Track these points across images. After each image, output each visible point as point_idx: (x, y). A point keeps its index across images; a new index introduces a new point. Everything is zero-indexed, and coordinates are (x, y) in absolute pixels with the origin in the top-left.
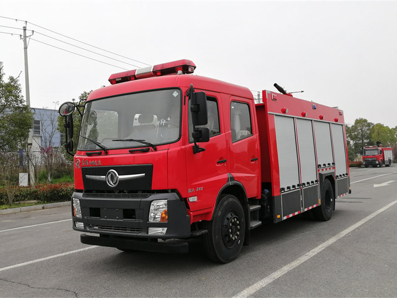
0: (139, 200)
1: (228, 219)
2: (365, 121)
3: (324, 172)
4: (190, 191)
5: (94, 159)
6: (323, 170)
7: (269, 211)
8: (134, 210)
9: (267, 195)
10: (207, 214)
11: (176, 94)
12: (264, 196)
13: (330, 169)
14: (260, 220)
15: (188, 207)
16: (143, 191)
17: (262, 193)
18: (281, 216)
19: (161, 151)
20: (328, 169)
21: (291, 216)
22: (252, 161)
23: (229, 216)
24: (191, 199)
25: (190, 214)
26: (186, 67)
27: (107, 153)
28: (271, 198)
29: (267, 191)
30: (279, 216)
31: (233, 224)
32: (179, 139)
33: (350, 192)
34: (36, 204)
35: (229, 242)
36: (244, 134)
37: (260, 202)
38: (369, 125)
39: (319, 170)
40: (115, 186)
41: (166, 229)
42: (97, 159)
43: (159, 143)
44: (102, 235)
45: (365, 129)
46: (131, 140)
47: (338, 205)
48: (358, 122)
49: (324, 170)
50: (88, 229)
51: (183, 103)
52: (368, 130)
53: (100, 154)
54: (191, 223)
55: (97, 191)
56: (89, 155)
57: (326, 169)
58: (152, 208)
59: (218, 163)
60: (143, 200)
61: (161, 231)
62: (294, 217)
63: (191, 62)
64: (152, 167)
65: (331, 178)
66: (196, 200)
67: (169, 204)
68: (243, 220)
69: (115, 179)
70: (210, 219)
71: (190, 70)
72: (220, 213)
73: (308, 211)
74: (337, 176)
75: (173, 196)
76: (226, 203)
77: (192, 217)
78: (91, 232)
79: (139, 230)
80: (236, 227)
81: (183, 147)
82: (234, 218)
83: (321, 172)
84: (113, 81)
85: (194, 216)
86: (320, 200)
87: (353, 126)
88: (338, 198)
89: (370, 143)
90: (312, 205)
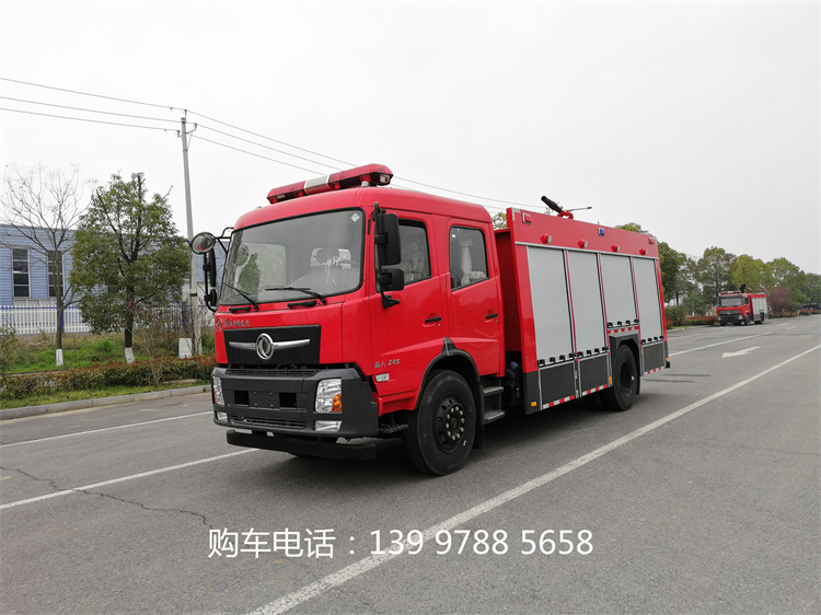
0: (301, 379)
1: (444, 407)
2: (722, 251)
3: (620, 334)
4: (377, 365)
5: (240, 318)
6: (616, 331)
7: (518, 395)
8: (294, 395)
9: (515, 371)
10: (408, 400)
11: (356, 217)
12: (510, 372)
13: (630, 329)
14: (503, 409)
15: (375, 390)
16: (309, 366)
17: (507, 367)
18: (538, 403)
19: (333, 305)
20: (626, 330)
21: (557, 403)
22: (487, 318)
23: (447, 403)
24: (379, 378)
25: (377, 401)
26: (376, 176)
27: (257, 309)
28: (521, 375)
29: (515, 364)
30: (534, 404)
31: (452, 415)
32: (360, 286)
33: (668, 365)
34: (194, 384)
35: (445, 442)
36: (474, 277)
37: (504, 381)
38: (728, 257)
39: (609, 332)
40: (268, 357)
41: (340, 423)
42: (245, 318)
43: (330, 293)
44: (256, 432)
45: (722, 263)
46: (290, 289)
47: (645, 387)
48: (708, 253)
49: (620, 331)
50: (233, 423)
51: (365, 231)
52: (725, 265)
53: (248, 310)
54: (381, 413)
55: (246, 366)
56: (234, 311)
57: (623, 330)
58: (320, 391)
59: (427, 322)
60: (307, 379)
61: (333, 426)
62: (563, 405)
63: (384, 167)
64: (320, 328)
65: (632, 344)
66: (387, 379)
67: (344, 385)
68: (472, 409)
69: (269, 347)
70: (412, 407)
71: (383, 180)
72: (430, 400)
73: (589, 395)
74: (644, 341)
75: (350, 373)
76: (440, 383)
77: (381, 406)
78: (238, 427)
79: (302, 424)
80: (459, 421)
81: (366, 298)
82: (454, 407)
83: (612, 334)
84: (273, 199)
85: (384, 404)
86: (610, 379)
87: (701, 260)
88: (645, 376)
89: (731, 287)
90: (597, 386)
